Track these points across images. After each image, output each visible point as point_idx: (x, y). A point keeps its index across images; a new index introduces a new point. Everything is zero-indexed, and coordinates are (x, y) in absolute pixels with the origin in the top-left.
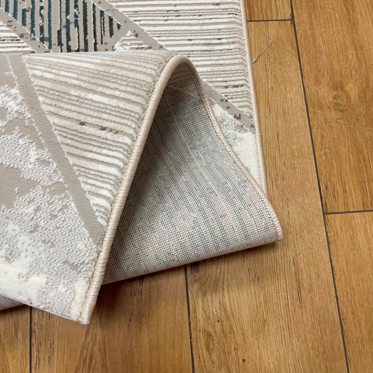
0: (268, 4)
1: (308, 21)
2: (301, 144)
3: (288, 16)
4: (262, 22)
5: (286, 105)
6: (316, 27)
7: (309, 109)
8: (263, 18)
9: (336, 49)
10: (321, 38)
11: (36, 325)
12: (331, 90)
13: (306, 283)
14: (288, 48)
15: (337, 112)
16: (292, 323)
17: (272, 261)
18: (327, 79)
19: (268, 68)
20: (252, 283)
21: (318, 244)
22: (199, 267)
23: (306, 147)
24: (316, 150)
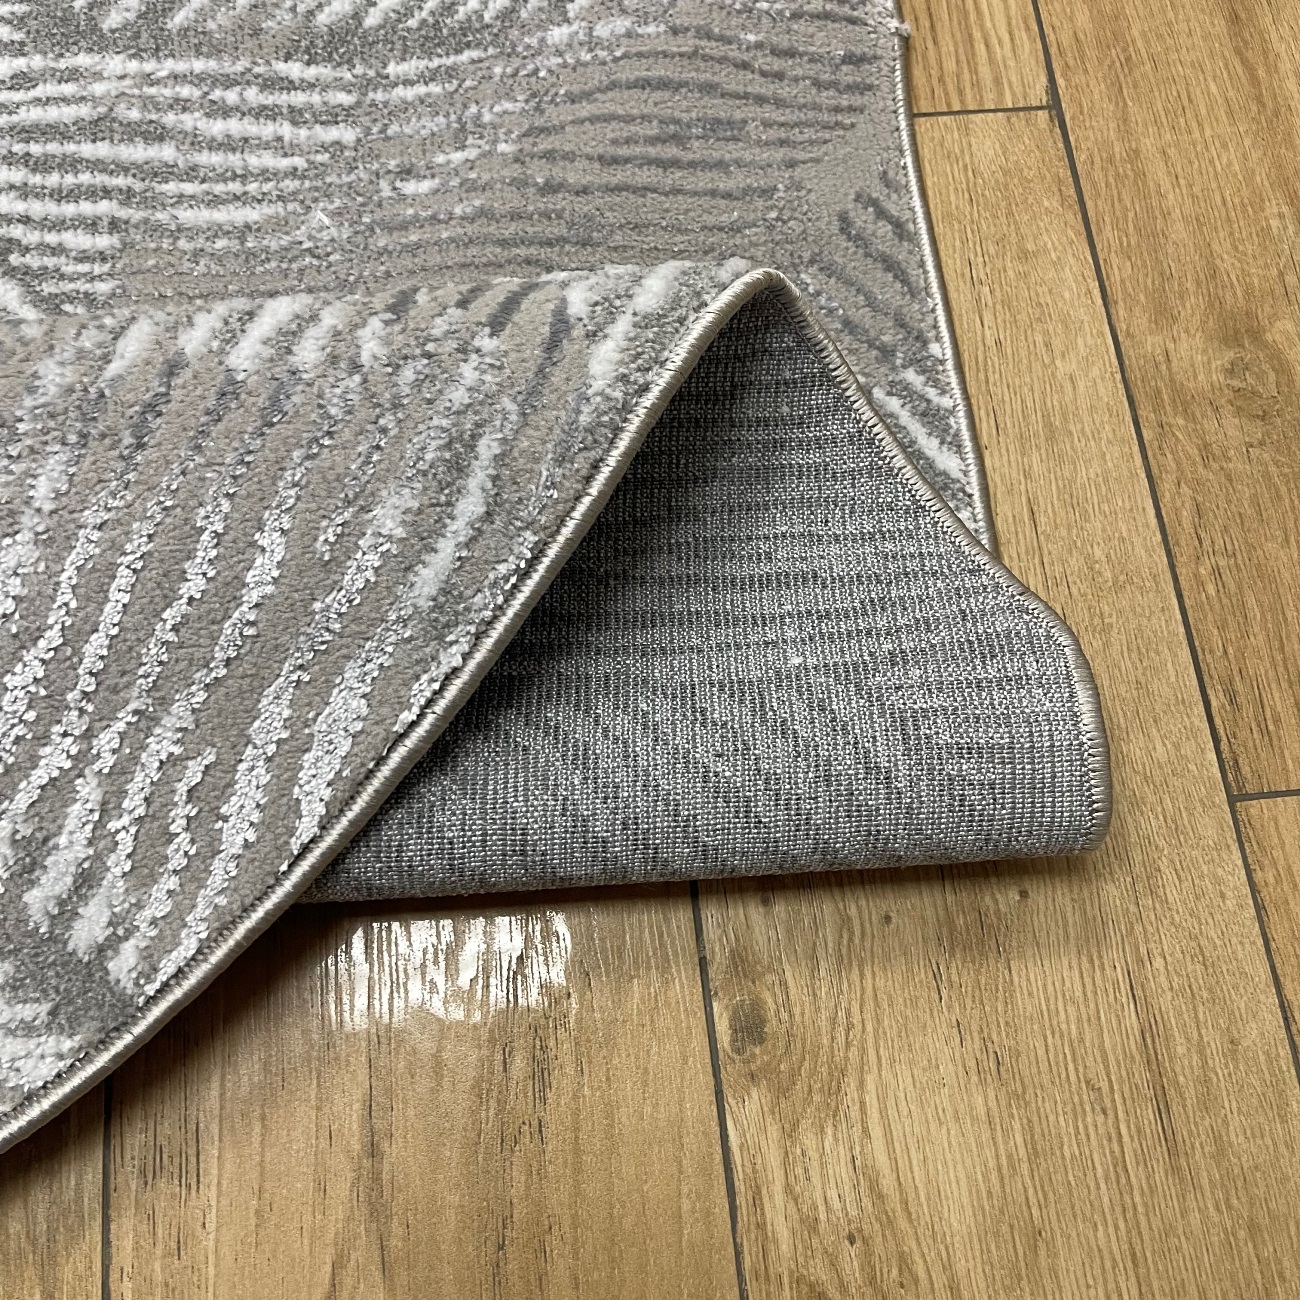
0: (963, 57)
1: (1112, 107)
2: (1122, 539)
3: (1038, 94)
4: (945, 118)
5: (1056, 403)
6: (1140, 129)
7: (1140, 412)
9: (1219, 202)
10: (1162, 164)
11: (125, 1278)
12: (1216, 344)
13: (1187, 1072)
14: (1046, 203)
15: (1244, 419)
16: (1146, 1237)
17: (1045, 986)
18: (1198, 306)
19: (980, 272)
20: (975, 1078)
21: (1218, 917)
22: (763, 1022)
23: (1140, 551)
24: (1180, 561)
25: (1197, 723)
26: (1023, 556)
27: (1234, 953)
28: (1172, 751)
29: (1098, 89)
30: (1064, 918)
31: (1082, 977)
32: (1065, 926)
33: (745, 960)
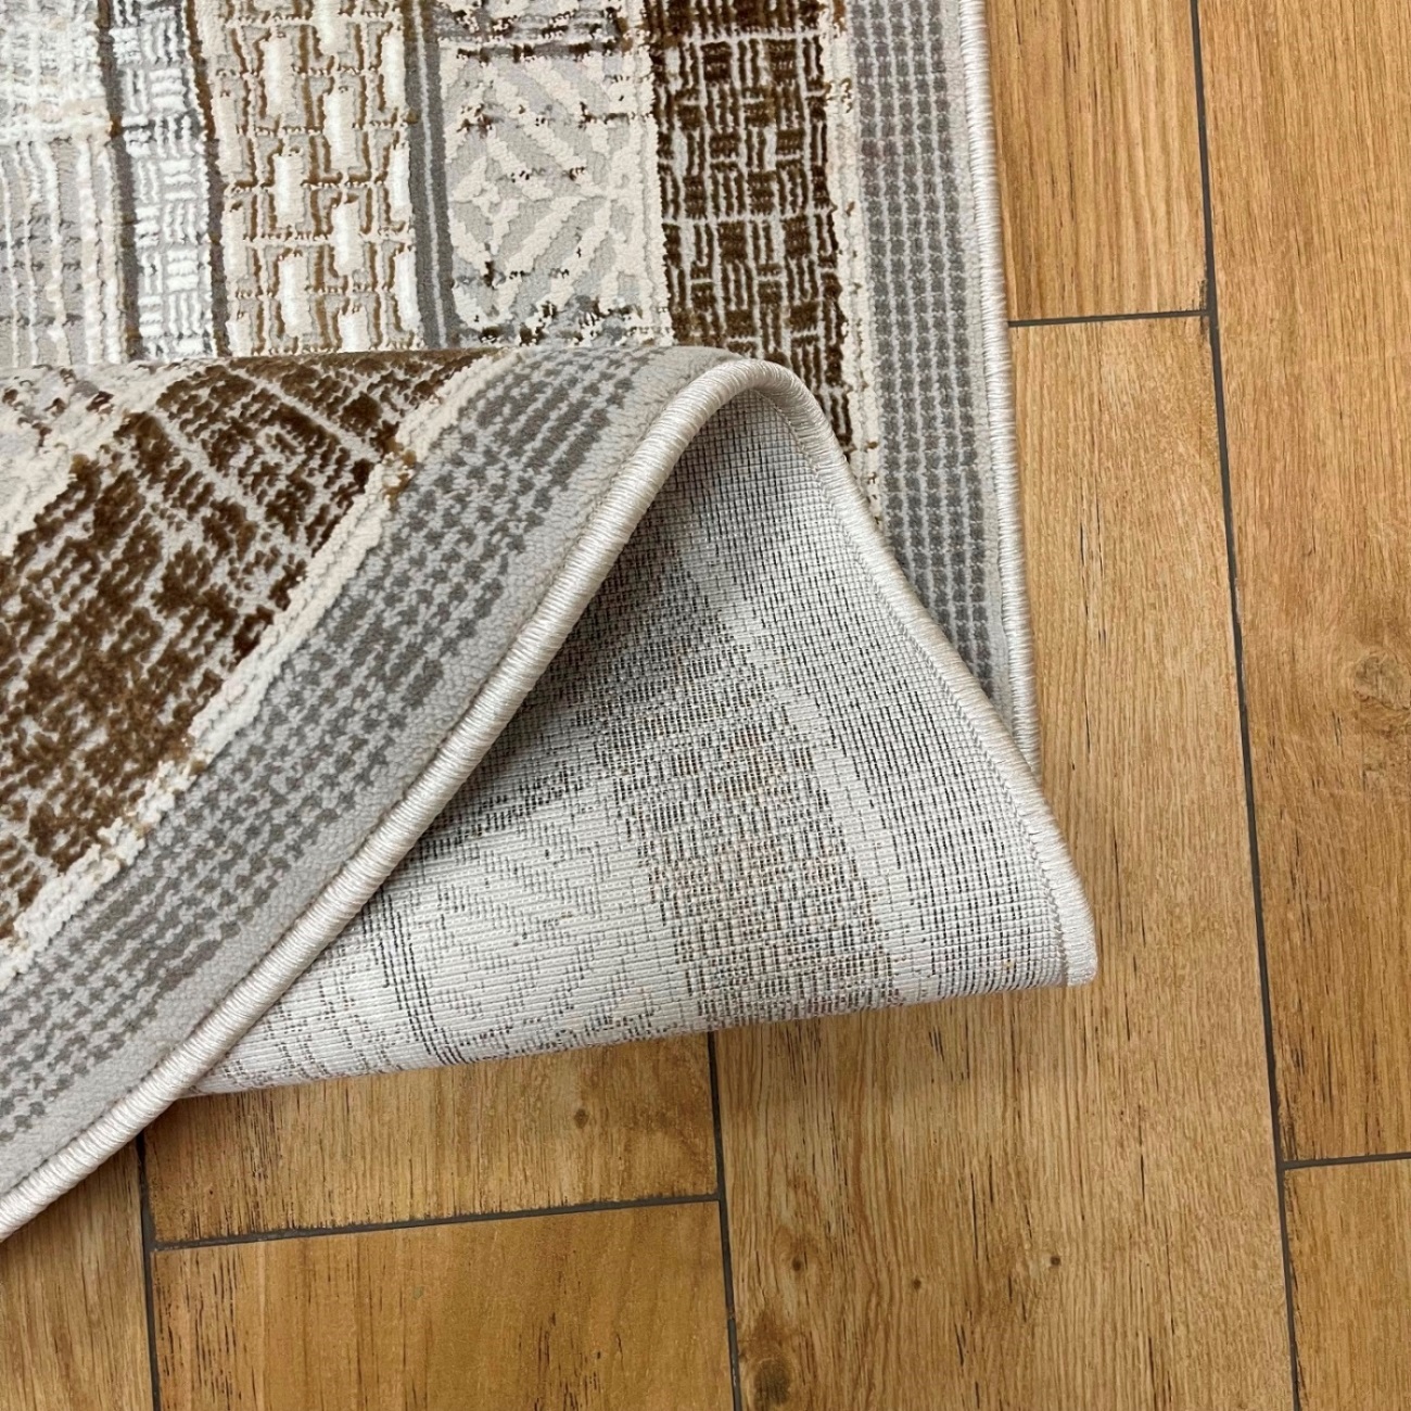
0: (1104, 239)
1: (1277, 315)
2: (1210, 878)
3: (1191, 297)
4: (1075, 326)
5: (1158, 712)
6: (1308, 347)
7: (1251, 725)
8: (1081, 308)
9: (1386, 451)
10: (1326, 396)
12: (1352, 638)
14: (1181, 449)
15: (1368, 736)
17: (1066, 1353)
18: (1339, 590)
19: (1093, 543)
21: (1247, 1287)
22: (787, 1382)
23: (1226, 891)
24: (1268, 904)
25: (1257, 1087)
26: (1099, 897)
27: (1257, 1322)
28: (1227, 1116)
29: (1266, 290)
30: (1093, 1285)
31: (1103, 1344)
32: (1093, 1294)
33: (773, 1323)
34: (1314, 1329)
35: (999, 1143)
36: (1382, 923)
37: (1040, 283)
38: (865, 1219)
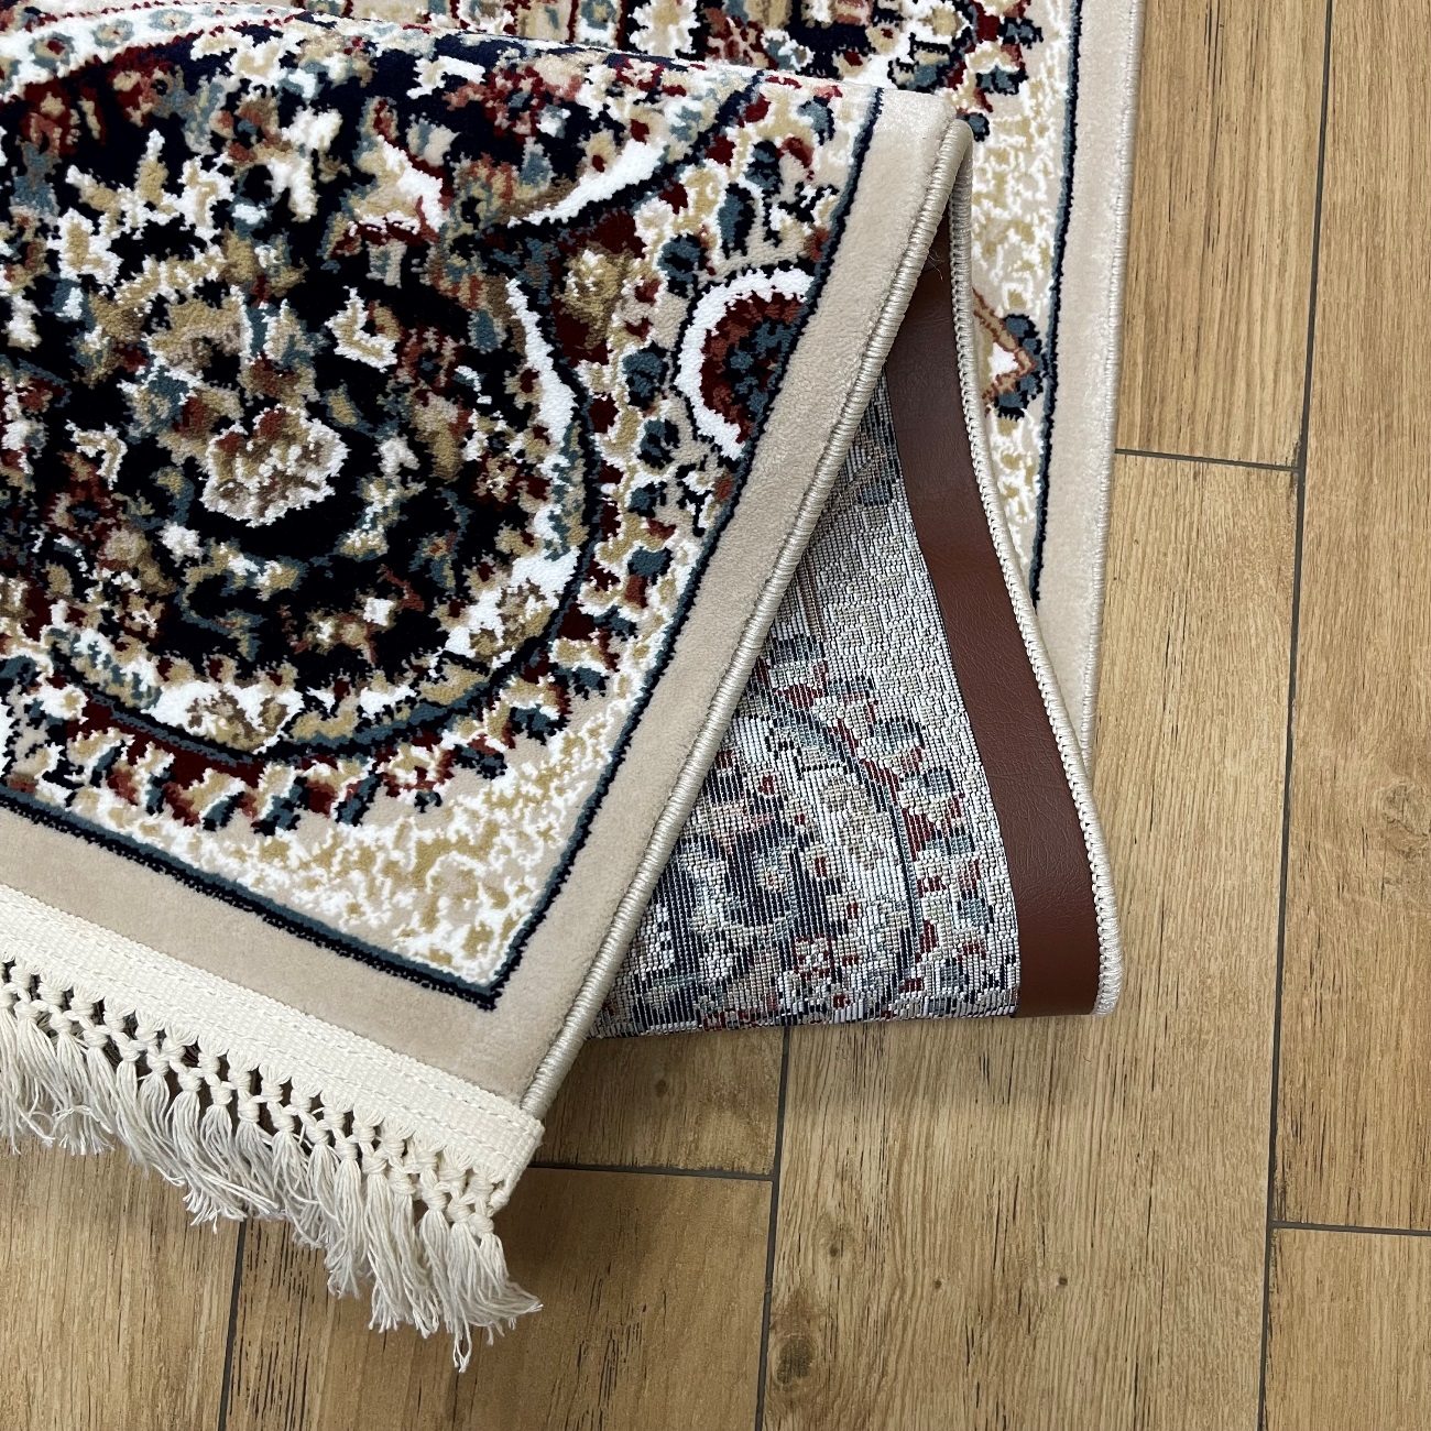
0: (1219, 394)
1: (1356, 482)
2: (1241, 957)
3: (1285, 454)
4: (1185, 463)
5: (1214, 805)
6: (1378, 513)
7: (1291, 828)
8: (1192, 450)
10: (1389, 557)
12: (1387, 766)
14: (1262, 582)
15: (1389, 854)
17: (1061, 1367)
18: (1380, 723)
19: (1176, 650)
21: (1228, 1330)
22: (810, 1358)
23: (1253, 968)
24: (1288, 988)
25: (1259, 1148)
26: (1143, 960)
27: (1233, 1363)
28: (1230, 1171)
29: (1349, 458)
30: (1093, 1308)
31: (1095, 1364)
32: (1092, 1316)
33: (804, 1302)
34: (1282, 1376)
35: (1030, 1166)
36: (1383, 1019)
37: (1160, 420)
38: (900, 1218)
